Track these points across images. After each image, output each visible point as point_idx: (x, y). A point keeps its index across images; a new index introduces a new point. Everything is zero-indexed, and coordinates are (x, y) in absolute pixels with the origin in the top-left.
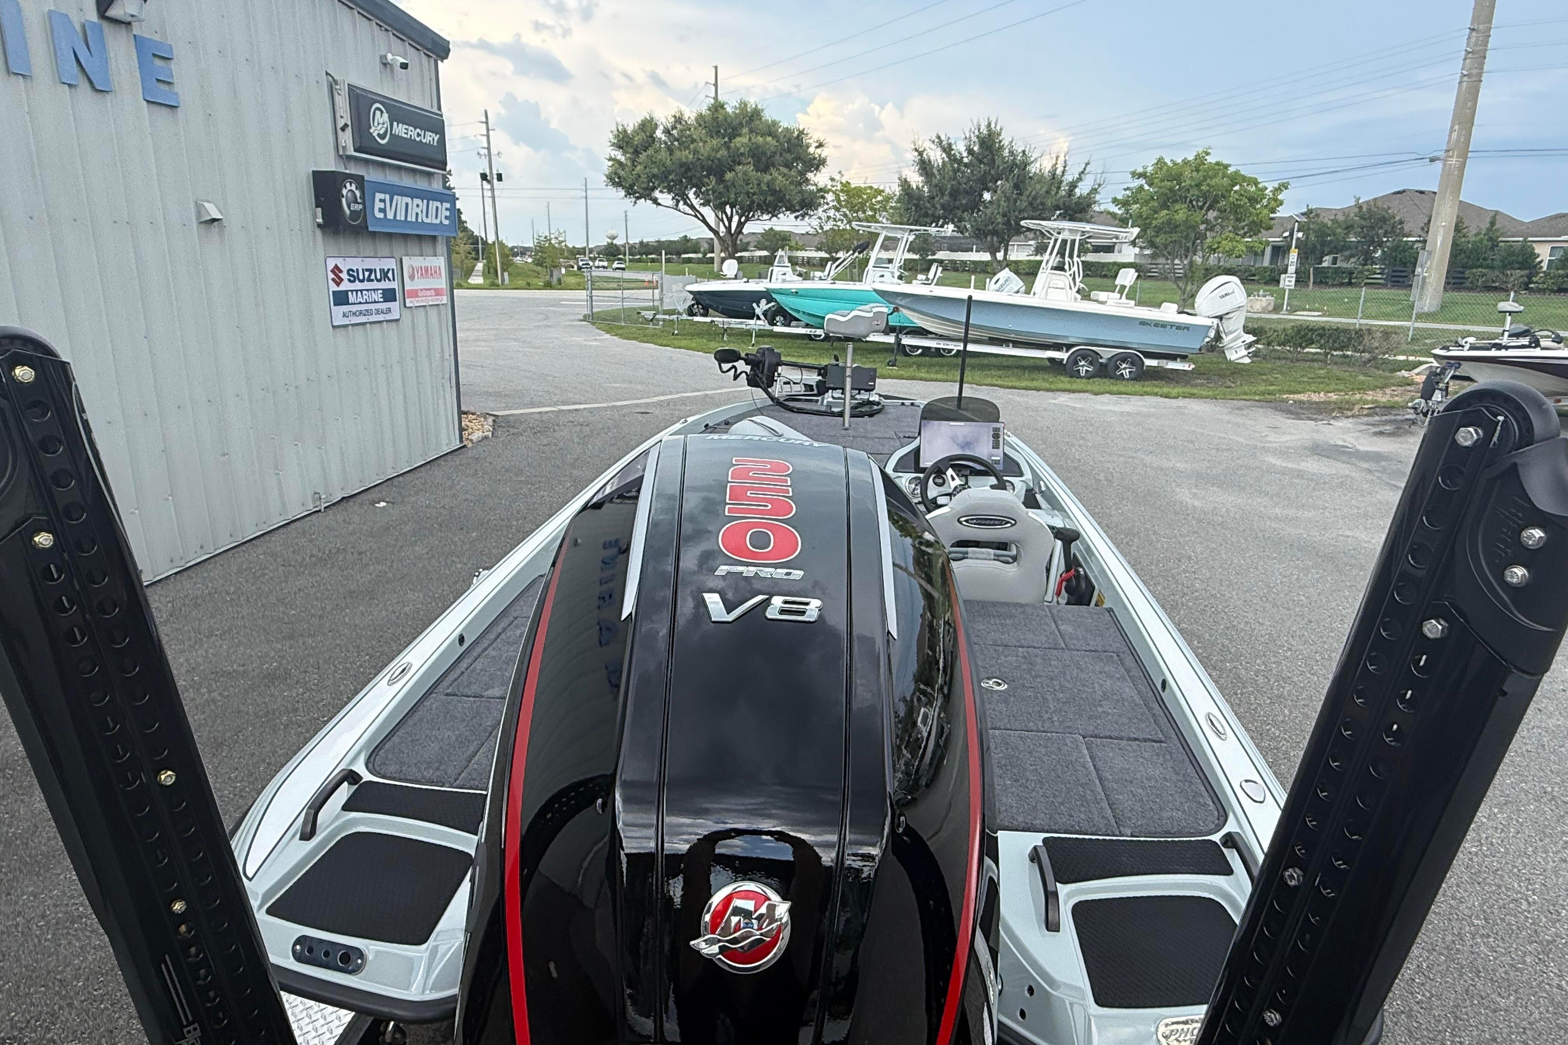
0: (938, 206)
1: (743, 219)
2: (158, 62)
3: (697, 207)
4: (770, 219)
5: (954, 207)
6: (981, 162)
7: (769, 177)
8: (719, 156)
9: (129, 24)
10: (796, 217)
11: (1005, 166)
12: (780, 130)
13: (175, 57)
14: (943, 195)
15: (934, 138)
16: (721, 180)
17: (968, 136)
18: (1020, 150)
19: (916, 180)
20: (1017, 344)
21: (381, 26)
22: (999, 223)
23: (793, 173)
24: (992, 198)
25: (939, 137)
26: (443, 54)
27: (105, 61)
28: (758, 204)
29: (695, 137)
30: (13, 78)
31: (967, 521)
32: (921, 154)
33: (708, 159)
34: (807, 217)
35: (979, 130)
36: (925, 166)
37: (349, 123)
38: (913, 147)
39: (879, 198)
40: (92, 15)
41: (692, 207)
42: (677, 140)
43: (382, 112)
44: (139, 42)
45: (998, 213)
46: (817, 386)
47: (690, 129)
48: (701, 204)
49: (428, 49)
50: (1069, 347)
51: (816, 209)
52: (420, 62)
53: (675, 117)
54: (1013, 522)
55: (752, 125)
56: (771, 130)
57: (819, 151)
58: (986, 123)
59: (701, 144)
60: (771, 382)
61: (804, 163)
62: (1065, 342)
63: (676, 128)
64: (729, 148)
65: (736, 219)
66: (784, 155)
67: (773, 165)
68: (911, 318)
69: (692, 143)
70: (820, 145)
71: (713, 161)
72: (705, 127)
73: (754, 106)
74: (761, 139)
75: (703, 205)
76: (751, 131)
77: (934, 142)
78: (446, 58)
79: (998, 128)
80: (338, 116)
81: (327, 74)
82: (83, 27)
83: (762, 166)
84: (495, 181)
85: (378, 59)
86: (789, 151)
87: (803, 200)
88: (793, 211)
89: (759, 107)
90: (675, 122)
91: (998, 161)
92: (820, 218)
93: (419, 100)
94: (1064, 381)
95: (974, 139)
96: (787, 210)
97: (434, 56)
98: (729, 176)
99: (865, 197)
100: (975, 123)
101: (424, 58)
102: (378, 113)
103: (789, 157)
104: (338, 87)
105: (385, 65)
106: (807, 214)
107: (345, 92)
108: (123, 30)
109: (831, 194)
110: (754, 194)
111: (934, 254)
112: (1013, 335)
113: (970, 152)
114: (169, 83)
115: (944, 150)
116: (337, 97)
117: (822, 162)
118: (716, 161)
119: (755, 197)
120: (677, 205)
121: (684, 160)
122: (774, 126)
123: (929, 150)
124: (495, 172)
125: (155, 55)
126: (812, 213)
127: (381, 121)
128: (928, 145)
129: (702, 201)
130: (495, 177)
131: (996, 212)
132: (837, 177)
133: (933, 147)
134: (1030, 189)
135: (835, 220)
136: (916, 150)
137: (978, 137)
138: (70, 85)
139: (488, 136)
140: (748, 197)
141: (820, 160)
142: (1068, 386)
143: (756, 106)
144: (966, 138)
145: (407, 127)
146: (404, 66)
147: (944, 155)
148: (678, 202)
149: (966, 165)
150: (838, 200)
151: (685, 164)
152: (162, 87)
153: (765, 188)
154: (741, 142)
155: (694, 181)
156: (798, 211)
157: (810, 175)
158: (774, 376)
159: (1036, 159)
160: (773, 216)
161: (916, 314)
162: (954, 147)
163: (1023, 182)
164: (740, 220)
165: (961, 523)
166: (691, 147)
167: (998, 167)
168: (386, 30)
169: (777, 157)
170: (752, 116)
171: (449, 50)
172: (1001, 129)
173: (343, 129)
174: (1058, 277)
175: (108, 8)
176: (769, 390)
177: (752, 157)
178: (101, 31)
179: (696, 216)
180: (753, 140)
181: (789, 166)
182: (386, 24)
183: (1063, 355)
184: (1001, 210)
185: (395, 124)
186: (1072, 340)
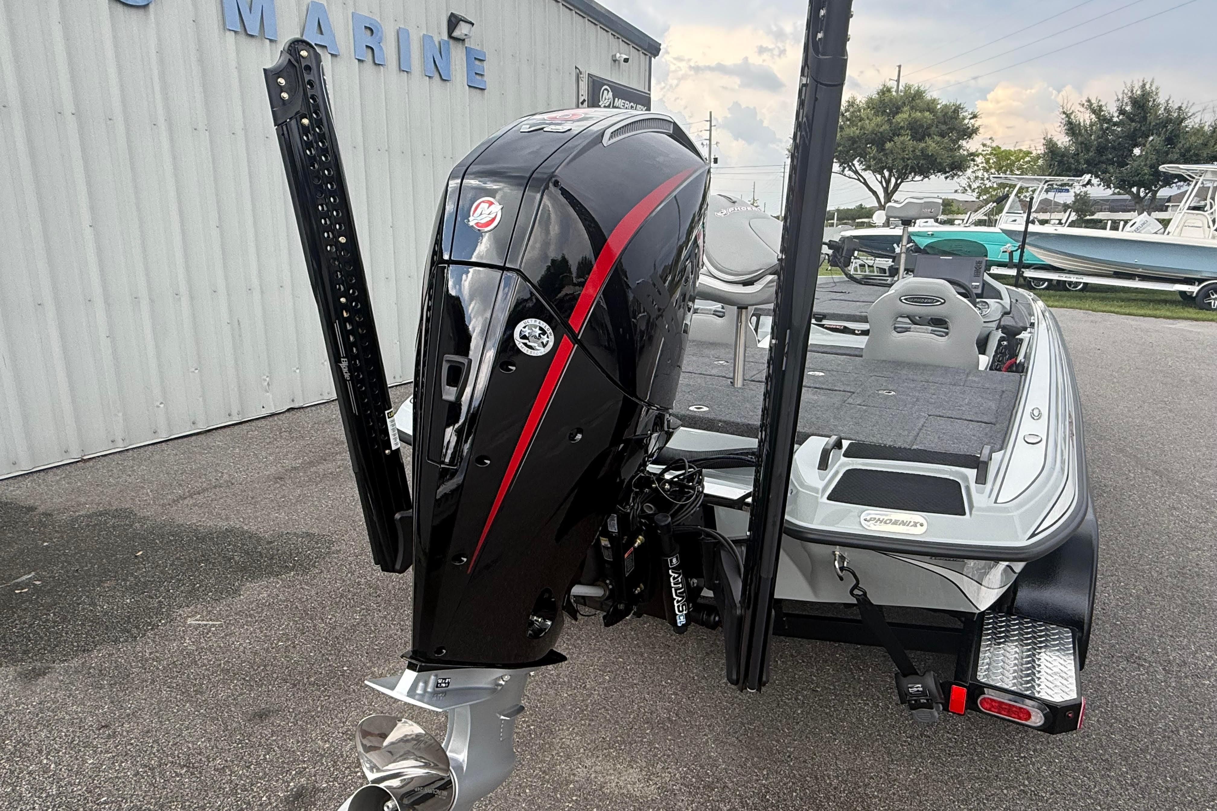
0: (1082, 161)
1: (899, 181)
2: (477, 62)
3: (860, 172)
4: (922, 180)
5: (1099, 162)
6: (1132, 120)
7: (924, 145)
8: (881, 130)
9: (463, 40)
10: (946, 178)
11: (1158, 121)
12: (939, 107)
13: (487, 59)
14: (1088, 151)
15: (1084, 102)
16: (881, 148)
17: (1120, 97)
18: (1176, 107)
19: (1063, 140)
20: (1144, 278)
21: (614, 36)
22: (1145, 174)
23: (946, 140)
24: (1141, 152)
25: (1089, 101)
26: (655, 52)
27: (448, 63)
28: (912, 167)
29: (863, 116)
30: (402, 73)
31: (906, 299)
32: (1068, 116)
33: (872, 132)
34: (956, 177)
35: (1132, 91)
36: (1072, 128)
37: (586, 99)
38: (1061, 110)
39: (1027, 159)
40: (445, 37)
41: (856, 172)
42: (849, 120)
43: (608, 91)
44: (468, 51)
45: (1145, 165)
46: (889, 269)
47: (860, 111)
48: (862, 170)
49: (645, 50)
50: (1201, 281)
51: (965, 171)
52: (639, 57)
53: (849, 102)
54: (943, 301)
55: (914, 104)
56: (930, 107)
57: (972, 121)
58: (1141, 84)
59: (867, 122)
60: (848, 263)
61: (958, 132)
62: (1199, 277)
63: (849, 111)
64: (891, 123)
65: (893, 180)
66: (940, 126)
67: (929, 135)
68: (1036, 254)
69: (860, 121)
70: (975, 117)
71: (876, 134)
72: (874, 108)
73: (916, 88)
74: (920, 114)
75: (865, 170)
76: (912, 108)
77: (1083, 105)
78: (658, 55)
79: (1154, 88)
80: (580, 95)
81: (576, 68)
82: (440, 43)
83: (918, 136)
84: (712, 163)
85: (610, 58)
86: (945, 123)
87: (953, 163)
88: (945, 173)
89: (922, 89)
90: (849, 106)
91: (1150, 117)
92: (969, 178)
93: (635, 84)
94: (1192, 312)
95: (1126, 100)
96: (938, 172)
97: (649, 55)
98: (888, 145)
99: (1013, 158)
100: (1129, 85)
101: (642, 56)
102: (606, 92)
103: (944, 127)
104: (582, 76)
105: (615, 61)
106: (956, 175)
107: (586, 79)
108: (460, 45)
109: (981, 157)
110: (908, 159)
111: (1093, 214)
112: (1140, 270)
113: (1122, 112)
114: (482, 75)
115: (1094, 112)
116: (580, 82)
117: (975, 131)
118: (879, 134)
119: (909, 162)
120: (843, 171)
121: (852, 135)
122: (932, 103)
123: (1077, 112)
124: (712, 157)
125: (475, 59)
126: (961, 174)
127: (607, 98)
128: (1077, 108)
129: (864, 167)
130: (713, 160)
131: (1143, 164)
132: (988, 143)
133: (1082, 109)
134: (1183, 142)
135: (982, 179)
136: (1064, 113)
137: (1130, 97)
138: (430, 77)
139: (710, 130)
140: (904, 161)
141: (972, 130)
142: (1194, 316)
143: (919, 88)
144: (1118, 100)
145: (623, 101)
146: (626, 60)
147: (1093, 116)
148: (844, 168)
149: (1115, 124)
150: (987, 162)
151: (852, 137)
152: (478, 77)
153: (919, 153)
154: (902, 118)
155: (859, 151)
156: (948, 172)
157: (963, 143)
158: (851, 259)
159: (1194, 114)
160: (926, 177)
161: (1042, 251)
162: (1104, 108)
163: (1177, 136)
164: (896, 182)
165: (901, 301)
166: (859, 124)
167: (1150, 123)
168: (618, 38)
169: (933, 128)
170: (915, 96)
171: (660, 49)
172: (1157, 89)
173: (582, 103)
174: (1195, 216)
175: (453, 31)
176: (846, 269)
177: (911, 130)
178: (449, 45)
179: (859, 180)
180: (913, 115)
181: (942, 135)
182: (618, 33)
183: (1194, 289)
184: (1148, 162)
185: (616, 99)
186: (1205, 275)
